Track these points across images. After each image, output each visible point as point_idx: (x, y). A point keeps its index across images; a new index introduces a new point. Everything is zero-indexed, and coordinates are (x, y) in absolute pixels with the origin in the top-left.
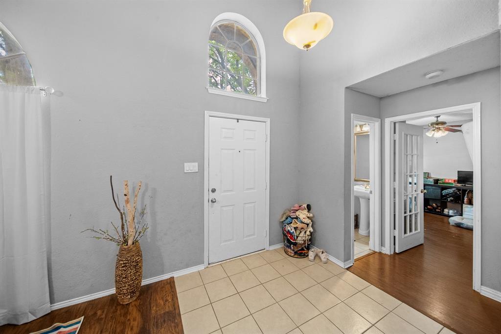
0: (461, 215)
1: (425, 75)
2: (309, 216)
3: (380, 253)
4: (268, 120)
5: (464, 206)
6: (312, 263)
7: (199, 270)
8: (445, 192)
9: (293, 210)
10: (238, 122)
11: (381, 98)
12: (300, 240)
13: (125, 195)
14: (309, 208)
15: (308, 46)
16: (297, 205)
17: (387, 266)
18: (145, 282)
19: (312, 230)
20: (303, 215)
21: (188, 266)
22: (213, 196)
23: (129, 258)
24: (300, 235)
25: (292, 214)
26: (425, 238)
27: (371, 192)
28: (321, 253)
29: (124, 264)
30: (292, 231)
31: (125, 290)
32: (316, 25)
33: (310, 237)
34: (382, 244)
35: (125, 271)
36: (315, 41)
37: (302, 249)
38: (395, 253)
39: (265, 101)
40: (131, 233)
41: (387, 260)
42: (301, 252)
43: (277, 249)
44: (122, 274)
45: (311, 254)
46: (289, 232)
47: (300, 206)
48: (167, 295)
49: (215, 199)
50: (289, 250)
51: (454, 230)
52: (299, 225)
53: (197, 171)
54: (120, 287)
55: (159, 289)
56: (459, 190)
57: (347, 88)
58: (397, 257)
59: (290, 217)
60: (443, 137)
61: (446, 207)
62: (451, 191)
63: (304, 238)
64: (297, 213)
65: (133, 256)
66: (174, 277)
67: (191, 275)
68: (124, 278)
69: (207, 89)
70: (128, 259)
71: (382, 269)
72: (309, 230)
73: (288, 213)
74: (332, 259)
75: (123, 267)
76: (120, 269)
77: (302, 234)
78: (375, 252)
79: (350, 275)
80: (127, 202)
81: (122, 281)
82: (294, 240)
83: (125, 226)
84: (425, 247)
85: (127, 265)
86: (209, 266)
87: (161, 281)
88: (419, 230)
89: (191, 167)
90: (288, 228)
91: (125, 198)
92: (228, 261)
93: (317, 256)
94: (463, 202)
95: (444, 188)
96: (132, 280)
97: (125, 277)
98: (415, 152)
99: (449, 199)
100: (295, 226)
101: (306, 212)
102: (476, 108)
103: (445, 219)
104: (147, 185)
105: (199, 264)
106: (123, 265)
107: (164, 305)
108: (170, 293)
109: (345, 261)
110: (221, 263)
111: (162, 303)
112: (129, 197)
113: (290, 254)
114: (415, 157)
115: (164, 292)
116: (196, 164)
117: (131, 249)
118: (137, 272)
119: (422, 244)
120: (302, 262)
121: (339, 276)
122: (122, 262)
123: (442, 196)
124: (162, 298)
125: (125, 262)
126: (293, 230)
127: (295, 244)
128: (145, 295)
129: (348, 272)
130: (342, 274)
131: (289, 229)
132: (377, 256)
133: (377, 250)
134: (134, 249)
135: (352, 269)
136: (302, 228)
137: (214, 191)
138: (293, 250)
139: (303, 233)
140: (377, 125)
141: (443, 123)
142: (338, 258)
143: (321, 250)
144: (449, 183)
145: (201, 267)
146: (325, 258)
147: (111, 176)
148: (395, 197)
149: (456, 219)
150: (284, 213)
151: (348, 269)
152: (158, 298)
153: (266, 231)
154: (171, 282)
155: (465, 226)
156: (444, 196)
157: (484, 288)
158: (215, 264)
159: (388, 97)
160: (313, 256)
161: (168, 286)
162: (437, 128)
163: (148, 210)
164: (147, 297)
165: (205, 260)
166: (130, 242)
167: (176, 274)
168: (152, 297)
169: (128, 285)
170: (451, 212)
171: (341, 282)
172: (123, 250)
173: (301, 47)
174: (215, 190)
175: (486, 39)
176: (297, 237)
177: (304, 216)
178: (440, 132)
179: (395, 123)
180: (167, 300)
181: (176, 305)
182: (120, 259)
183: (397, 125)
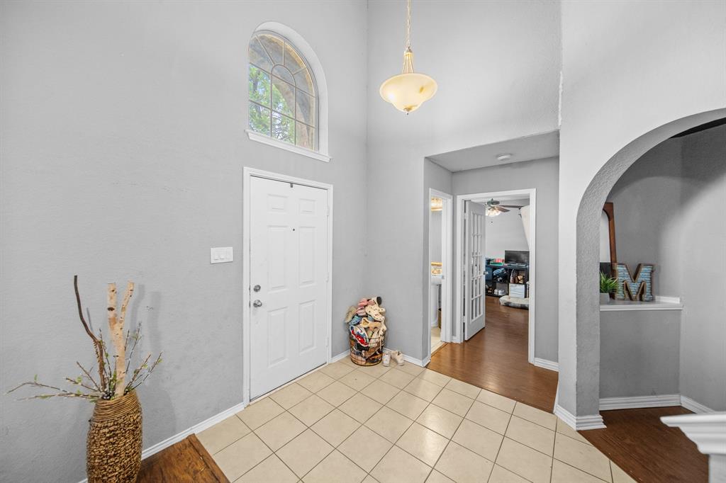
0: (508, 294)
1: (498, 156)
2: (381, 311)
3: (451, 343)
4: (331, 188)
5: (510, 285)
6: (388, 368)
7: (236, 412)
8: (495, 272)
9: (360, 306)
10: (292, 187)
11: (453, 173)
12: (373, 344)
13: (111, 309)
14: (379, 301)
15: (409, 109)
16: (365, 300)
17: (458, 356)
18: (146, 454)
19: (385, 328)
20: (374, 311)
21: (217, 411)
22: (256, 297)
23: (122, 420)
24: (374, 337)
25: (360, 311)
26: (486, 321)
27: (443, 277)
28: (397, 355)
29: (110, 431)
30: (362, 334)
31: (114, 478)
32: (422, 89)
33: (382, 338)
34: (453, 333)
35: (114, 443)
36: (416, 106)
37: (375, 354)
38: (465, 341)
39: (327, 160)
40: (122, 375)
41: (458, 350)
42: (374, 358)
43: (343, 359)
44: (107, 452)
45: (386, 358)
46: (358, 335)
47: (368, 300)
48: (193, 463)
49: (259, 301)
50: (360, 358)
51: (504, 310)
52: (372, 325)
53: (232, 260)
54: (103, 476)
55: (173, 459)
56: (506, 269)
57: (426, 158)
58: (466, 345)
59: (357, 315)
60: (496, 217)
61: (495, 288)
62: (500, 271)
63: (377, 340)
64: (367, 309)
65: (128, 414)
66: (194, 434)
67: (224, 424)
68: (110, 457)
69: (247, 134)
70: (119, 422)
71: (453, 361)
72: (382, 329)
73: (354, 311)
74: (410, 359)
75: (110, 437)
76: (103, 443)
77: (375, 336)
78: (446, 344)
79: (430, 373)
80: (113, 321)
81: (107, 463)
82: (366, 343)
83: (106, 367)
84: (486, 329)
85: (118, 432)
86: (251, 403)
87: (173, 446)
88: (482, 314)
89: (222, 254)
90: (357, 330)
91: (111, 314)
92: (278, 389)
93: (393, 359)
94: (509, 282)
95: (495, 268)
96: (128, 456)
97: (115, 455)
98: (479, 233)
99: (498, 280)
100: (366, 326)
101: (376, 306)
102: (532, 193)
103: (496, 299)
104: (142, 288)
105: (235, 403)
106: (108, 435)
107: (194, 479)
108: (197, 459)
109: (423, 359)
110: (269, 395)
111: (190, 478)
112: (118, 311)
113: (360, 363)
114: (479, 237)
115: (186, 460)
116: (230, 249)
117: (124, 404)
118: (136, 440)
119: (484, 328)
120: (377, 369)
121: (420, 376)
122: (106, 430)
123: (493, 276)
124: (186, 471)
125: (112, 428)
126: (364, 332)
127: (367, 349)
128: (148, 477)
129: (428, 371)
130: (423, 373)
131: (359, 330)
132: (448, 347)
133: (448, 341)
134: (129, 402)
135: (430, 366)
136: (376, 328)
137: (257, 289)
138: (365, 357)
139: (376, 333)
140: (450, 201)
141: (497, 203)
142: (414, 356)
143: (397, 351)
144: (498, 263)
145: (239, 408)
146: (402, 360)
147: (76, 277)
148: (464, 281)
149: (504, 299)
150: (350, 312)
151: (426, 367)
152: (177, 473)
153: (328, 338)
154: (192, 442)
155: (512, 305)
156: (495, 276)
157: (537, 359)
158: (260, 399)
159: (461, 172)
160: (389, 360)
161: (190, 451)
162: (492, 207)
163: (145, 332)
164: (156, 479)
165: (244, 396)
166: (119, 391)
167: (197, 430)
168: (165, 475)
169: (120, 468)
170: (500, 292)
171: (424, 382)
172: (106, 409)
173: (401, 109)
174: (260, 287)
175: (548, 134)
176: (370, 340)
177: (377, 312)
178: (495, 211)
179: (465, 201)
180: (196, 472)
181: (217, 473)
182: (99, 425)
183: (467, 203)
